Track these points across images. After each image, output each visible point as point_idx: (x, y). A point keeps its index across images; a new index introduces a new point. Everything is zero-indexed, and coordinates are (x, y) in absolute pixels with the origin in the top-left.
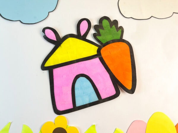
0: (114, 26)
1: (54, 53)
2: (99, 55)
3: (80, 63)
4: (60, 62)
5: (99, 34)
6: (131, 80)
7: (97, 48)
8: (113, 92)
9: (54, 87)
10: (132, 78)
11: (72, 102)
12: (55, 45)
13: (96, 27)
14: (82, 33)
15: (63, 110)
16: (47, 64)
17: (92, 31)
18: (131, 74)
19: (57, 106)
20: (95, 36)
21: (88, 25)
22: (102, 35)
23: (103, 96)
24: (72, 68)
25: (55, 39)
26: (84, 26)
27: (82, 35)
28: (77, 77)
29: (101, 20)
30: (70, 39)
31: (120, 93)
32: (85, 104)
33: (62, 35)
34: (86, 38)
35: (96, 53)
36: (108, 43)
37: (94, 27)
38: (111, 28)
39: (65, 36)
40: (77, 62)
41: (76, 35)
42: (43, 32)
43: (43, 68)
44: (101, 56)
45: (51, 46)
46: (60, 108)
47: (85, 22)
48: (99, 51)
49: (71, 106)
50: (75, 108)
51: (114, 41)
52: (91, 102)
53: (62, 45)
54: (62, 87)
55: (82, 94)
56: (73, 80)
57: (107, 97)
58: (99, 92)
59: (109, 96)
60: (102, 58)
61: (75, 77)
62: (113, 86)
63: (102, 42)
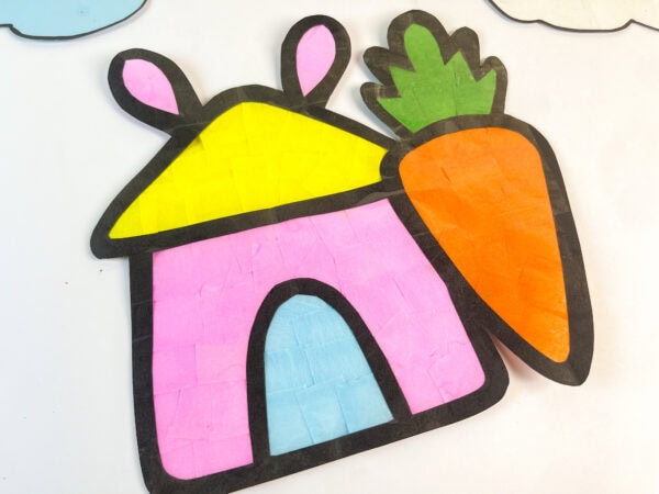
0: (458, 58)
2: (389, 186)
3: (293, 223)
4: (192, 220)
5: (391, 90)
6: (564, 309)
8: (471, 376)
9: (155, 348)
10: (564, 301)
11: (248, 431)
13: (374, 58)
14: (308, 81)
17: (356, 75)
19: (162, 451)
20: (368, 95)
21: (338, 46)
22: (404, 95)
23: (420, 400)
24: (255, 245)
26: (316, 53)
27: (306, 92)
28: (279, 295)
29: (398, 27)
30: (247, 110)
31: (507, 382)
32: (317, 441)
33: (206, 90)
35: (374, 178)
36: (433, 131)
37: (365, 56)
38: (446, 61)
40: (280, 221)
41: (279, 91)
44: (401, 192)
45: (152, 141)
47: (321, 34)
48: (389, 167)
50: (266, 465)
51: (461, 123)
52: (351, 431)
53: (204, 136)
54: (194, 346)
55: (305, 386)
56: (256, 311)
57: (440, 403)
58: (396, 374)
59: (447, 400)
60: (408, 200)
61: (265, 295)
62: (470, 344)
63: (405, 128)
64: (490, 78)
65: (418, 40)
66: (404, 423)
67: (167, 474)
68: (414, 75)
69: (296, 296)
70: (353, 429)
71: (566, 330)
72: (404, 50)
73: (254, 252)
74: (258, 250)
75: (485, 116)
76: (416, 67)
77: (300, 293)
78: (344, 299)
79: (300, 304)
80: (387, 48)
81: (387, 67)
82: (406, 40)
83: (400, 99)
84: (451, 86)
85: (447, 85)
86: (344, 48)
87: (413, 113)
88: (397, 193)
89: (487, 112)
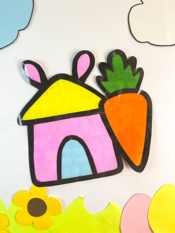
1: (37, 101)
4: (44, 116)
5: (105, 79)
6: (142, 152)
7: (99, 99)
9: (34, 150)
10: (143, 149)
13: (102, 67)
14: (80, 73)
15: (45, 181)
16: (26, 117)
17: (96, 72)
19: (36, 175)
22: (109, 80)
24: (61, 125)
26: (84, 63)
27: (79, 77)
28: (67, 139)
29: (110, 57)
30: (61, 82)
31: (123, 168)
32: (73, 177)
33: (49, 74)
34: (85, 83)
36: (116, 93)
37: (99, 65)
38: (124, 69)
39: (54, 76)
40: (68, 118)
41: (71, 76)
44: (104, 112)
46: (40, 178)
47: (86, 57)
49: (55, 178)
50: (60, 181)
52: (82, 176)
53: (49, 90)
54: (44, 151)
55: (71, 163)
56: (60, 144)
57: (105, 171)
58: (95, 163)
59: (107, 170)
60: (105, 115)
61: (63, 139)
62: (115, 157)
63: (108, 92)
64: (138, 76)
65: (117, 60)
66: (95, 175)
68: (114, 73)
69: (71, 140)
70: (82, 175)
71: (141, 157)
72: (112, 64)
73: (61, 127)
74: (62, 126)
75: (133, 89)
76: (114, 70)
77: (72, 139)
78: (84, 142)
79: (72, 142)
80: (107, 63)
81: (105, 70)
82: (113, 60)
83: (108, 82)
84: (125, 78)
85: (124, 77)
86: (92, 62)
87: (111, 87)
88: (102, 113)
89: (134, 88)
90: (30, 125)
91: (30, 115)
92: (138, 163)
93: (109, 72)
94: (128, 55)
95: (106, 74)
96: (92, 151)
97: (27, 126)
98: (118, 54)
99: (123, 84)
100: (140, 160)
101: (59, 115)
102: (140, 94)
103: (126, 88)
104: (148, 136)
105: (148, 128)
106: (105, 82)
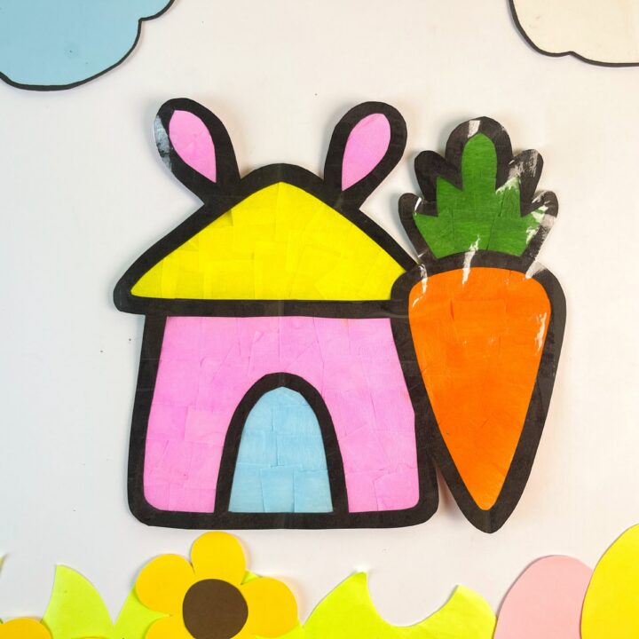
1: (191, 242)
4: (207, 295)
5: (430, 208)
7: (397, 270)
8: (408, 497)
9: (154, 402)
10: (511, 460)
11: (215, 487)
12: (202, 204)
13: (427, 166)
14: (351, 174)
15: (170, 509)
16: (145, 288)
18: (517, 440)
20: (405, 206)
21: (392, 141)
22: (440, 214)
24: (257, 334)
25: (211, 174)
27: (345, 186)
28: (267, 383)
29: (458, 137)
30: (282, 192)
32: (268, 510)
34: (362, 209)
35: (385, 295)
36: (456, 262)
37: (416, 160)
38: (498, 186)
39: (261, 169)
41: (319, 178)
42: (159, 120)
43: (124, 298)
44: (405, 317)
45: (185, 203)
48: (402, 289)
49: (206, 505)
50: (222, 517)
52: (296, 511)
53: (236, 211)
54: (187, 408)
55: (269, 465)
56: (244, 393)
57: (374, 509)
58: (346, 476)
59: (381, 508)
60: (408, 326)
61: (256, 381)
62: (417, 469)
63: (430, 251)
65: (479, 154)
66: (341, 517)
67: (146, 502)
69: (282, 388)
70: (298, 510)
71: (501, 485)
72: (460, 161)
73: (255, 339)
75: (515, 257)
76: (465, 186)
77: (286, 386)
78: (323, 401)
79: (283, 396)
80: (443, 155)
81: (435, 179)
82: (465, 150)
83: (436, 218)
84: (494, 216)
85: (490, 213)
86: (398, 146)
87: (443, 237)
88: (400, 317)
89: (518, 253)
90: (156, 314)
91: (159, 283)
92: (486, 501)
93: (444, 188)
94: (518, 144)
95: (435, 190)
96: (346, 435)
97: (143, 317)
98: (486, 135)
99: (483, 233)
100: (497, 494)
101: (257, 298)
102: (535, 277)
103: (490, 248)
104: (536, 419)
105: (540, 394)
106: (428, 217)
